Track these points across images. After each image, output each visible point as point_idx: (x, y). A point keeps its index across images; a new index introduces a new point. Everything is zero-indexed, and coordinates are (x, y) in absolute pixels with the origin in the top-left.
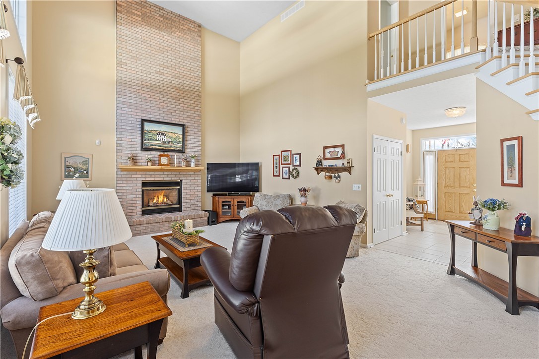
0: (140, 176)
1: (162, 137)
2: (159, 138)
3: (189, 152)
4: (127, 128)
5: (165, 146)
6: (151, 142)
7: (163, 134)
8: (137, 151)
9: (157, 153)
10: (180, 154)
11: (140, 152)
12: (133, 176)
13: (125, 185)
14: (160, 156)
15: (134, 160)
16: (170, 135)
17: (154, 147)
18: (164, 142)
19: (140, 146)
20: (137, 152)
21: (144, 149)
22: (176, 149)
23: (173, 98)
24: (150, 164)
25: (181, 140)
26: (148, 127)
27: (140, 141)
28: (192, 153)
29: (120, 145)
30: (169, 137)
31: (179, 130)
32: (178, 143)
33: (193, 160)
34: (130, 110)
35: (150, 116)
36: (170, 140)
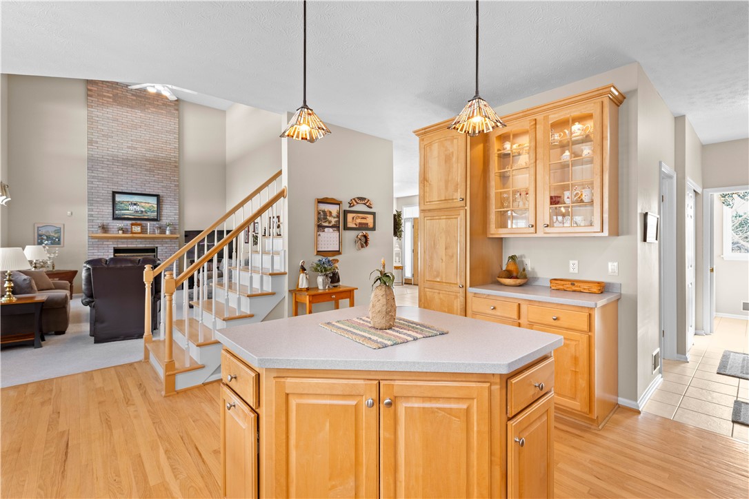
0: (111, 243)
1: (135, 207)
2: (131, 208)
3: (165, 221)
4: (98, 199)
5: (138, 215)
6: (122, 212)
7: (135, 204)
8: (108, 220)
9: (130, 222)
10: (155, 223)
11: (112, 221)
12: (105, 243)
13: (96, 251)
14: (132, 224)
15: (105, 229)
16: (143, 204)
17: (126, 216)
18: (137, 212)
19: (112, 216)
20: (108, 222)
21: (115, 218)
22: (149, 217)
23: (147, 170)
24: (120, 232)
25: (156, 209)
26: (119, 198)
27: (111, 211)
28: (168, 221)
29: (91, 215)
30: (142, 207)
31: (153, 201)
32: (153, 212)
33: (168, 228)
34: (101, 183)
35: (121, 188)
36: (143, 210)
